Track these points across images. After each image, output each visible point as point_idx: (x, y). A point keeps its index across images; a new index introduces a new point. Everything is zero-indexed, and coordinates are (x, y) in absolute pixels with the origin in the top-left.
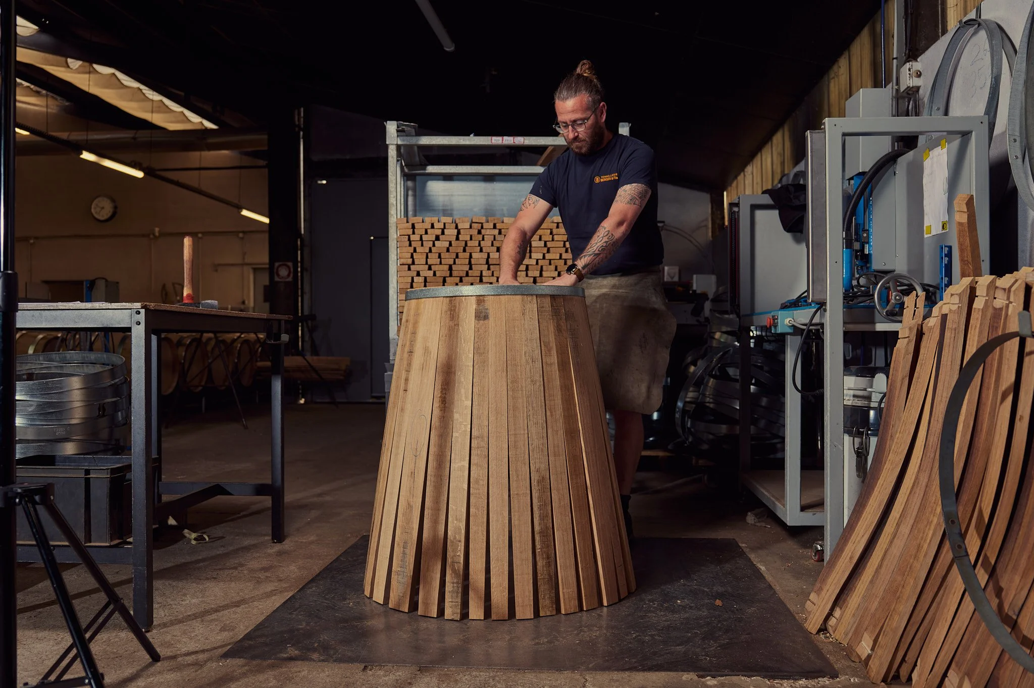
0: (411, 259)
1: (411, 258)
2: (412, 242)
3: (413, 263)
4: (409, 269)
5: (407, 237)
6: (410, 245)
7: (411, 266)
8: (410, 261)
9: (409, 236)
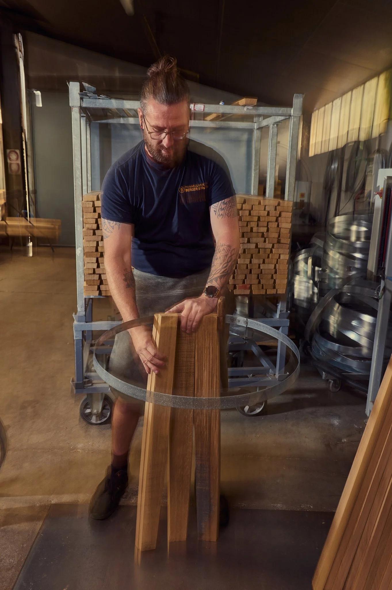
0: (96, 225)
1: (96, 223)
2: (96, 208)
3: (98, 228)
4: (94, 234)
5: (92, 203)
6: (95, 211)
7: (96, 231)
8: (95, 226)
9: (93, 202)
